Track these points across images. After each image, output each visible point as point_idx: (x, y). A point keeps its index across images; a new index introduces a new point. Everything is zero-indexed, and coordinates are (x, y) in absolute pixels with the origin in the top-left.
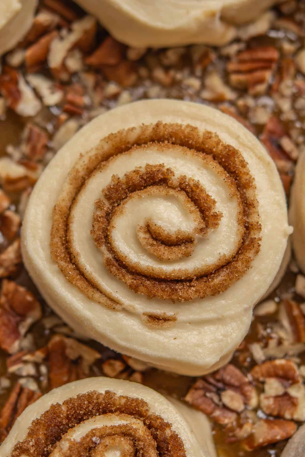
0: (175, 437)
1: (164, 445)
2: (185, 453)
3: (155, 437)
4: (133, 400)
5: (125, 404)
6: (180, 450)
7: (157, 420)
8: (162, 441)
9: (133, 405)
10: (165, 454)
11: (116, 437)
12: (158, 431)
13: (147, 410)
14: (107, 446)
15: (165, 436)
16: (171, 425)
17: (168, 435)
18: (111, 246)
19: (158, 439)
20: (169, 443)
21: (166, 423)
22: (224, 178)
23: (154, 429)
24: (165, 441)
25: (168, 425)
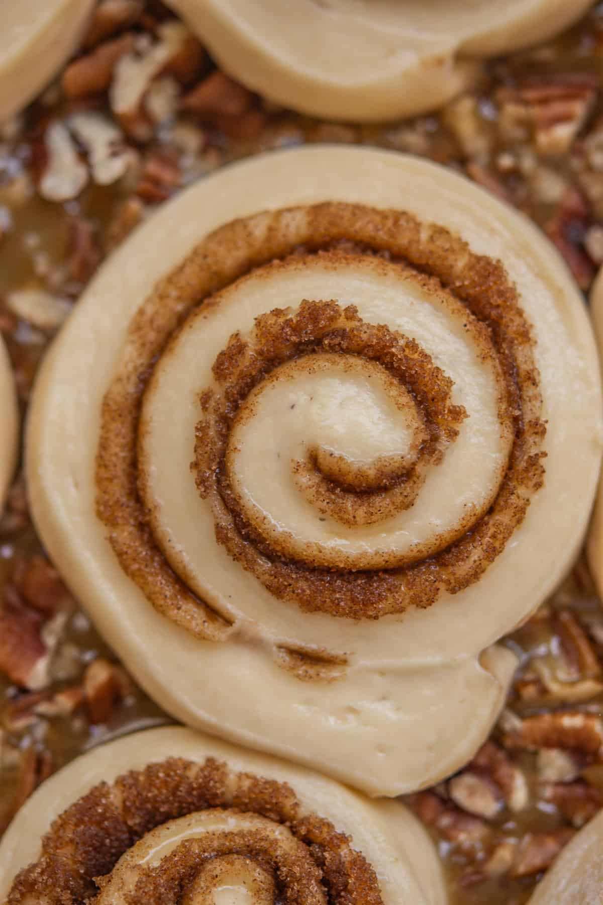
0: (361, 864)
1: (339, 880)
2: (381, 894)
3: (320, 863)
4: (266, 782)
5: (250, 790)
6: (371, 889)
7: (322, 827)
8: (334, 871)
9: (266, 791)
10: (341, 897)
11: (236, 859)
12: (325, 851)
13: (296, 805)
14: (217, 876)
15: (340, 860)
16: (349, 839)
17: (345, 859)
18: (232, 493)
19: (325, 868)
20: (349, 875)
21: (340, 834)
22: (465, 322)
23: (317, 847)
24: (340, 871)
25: (344, 839)
